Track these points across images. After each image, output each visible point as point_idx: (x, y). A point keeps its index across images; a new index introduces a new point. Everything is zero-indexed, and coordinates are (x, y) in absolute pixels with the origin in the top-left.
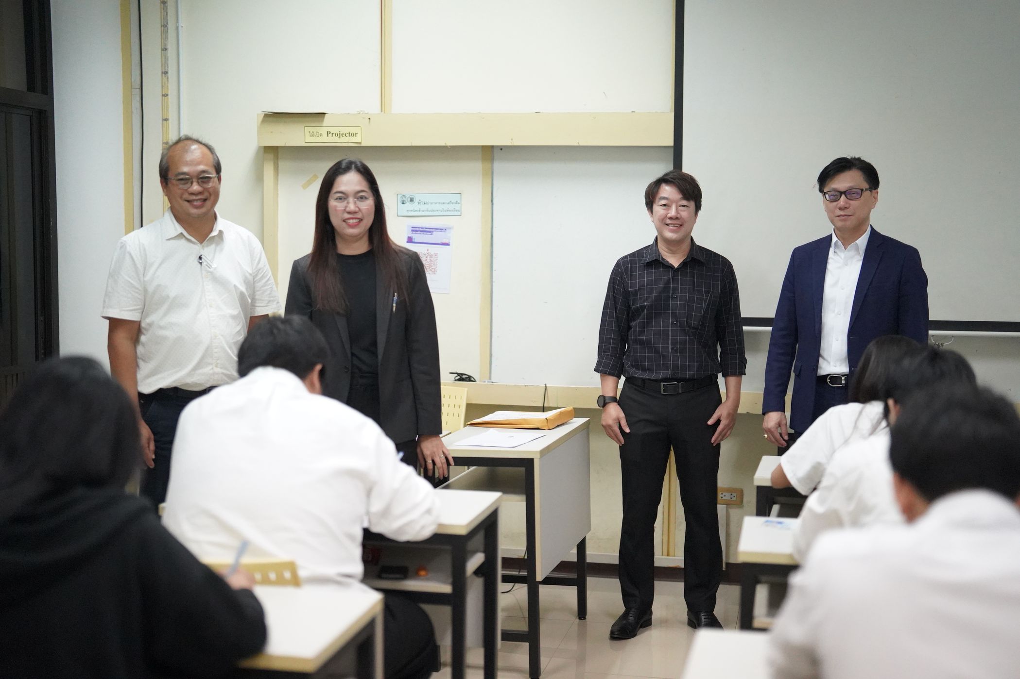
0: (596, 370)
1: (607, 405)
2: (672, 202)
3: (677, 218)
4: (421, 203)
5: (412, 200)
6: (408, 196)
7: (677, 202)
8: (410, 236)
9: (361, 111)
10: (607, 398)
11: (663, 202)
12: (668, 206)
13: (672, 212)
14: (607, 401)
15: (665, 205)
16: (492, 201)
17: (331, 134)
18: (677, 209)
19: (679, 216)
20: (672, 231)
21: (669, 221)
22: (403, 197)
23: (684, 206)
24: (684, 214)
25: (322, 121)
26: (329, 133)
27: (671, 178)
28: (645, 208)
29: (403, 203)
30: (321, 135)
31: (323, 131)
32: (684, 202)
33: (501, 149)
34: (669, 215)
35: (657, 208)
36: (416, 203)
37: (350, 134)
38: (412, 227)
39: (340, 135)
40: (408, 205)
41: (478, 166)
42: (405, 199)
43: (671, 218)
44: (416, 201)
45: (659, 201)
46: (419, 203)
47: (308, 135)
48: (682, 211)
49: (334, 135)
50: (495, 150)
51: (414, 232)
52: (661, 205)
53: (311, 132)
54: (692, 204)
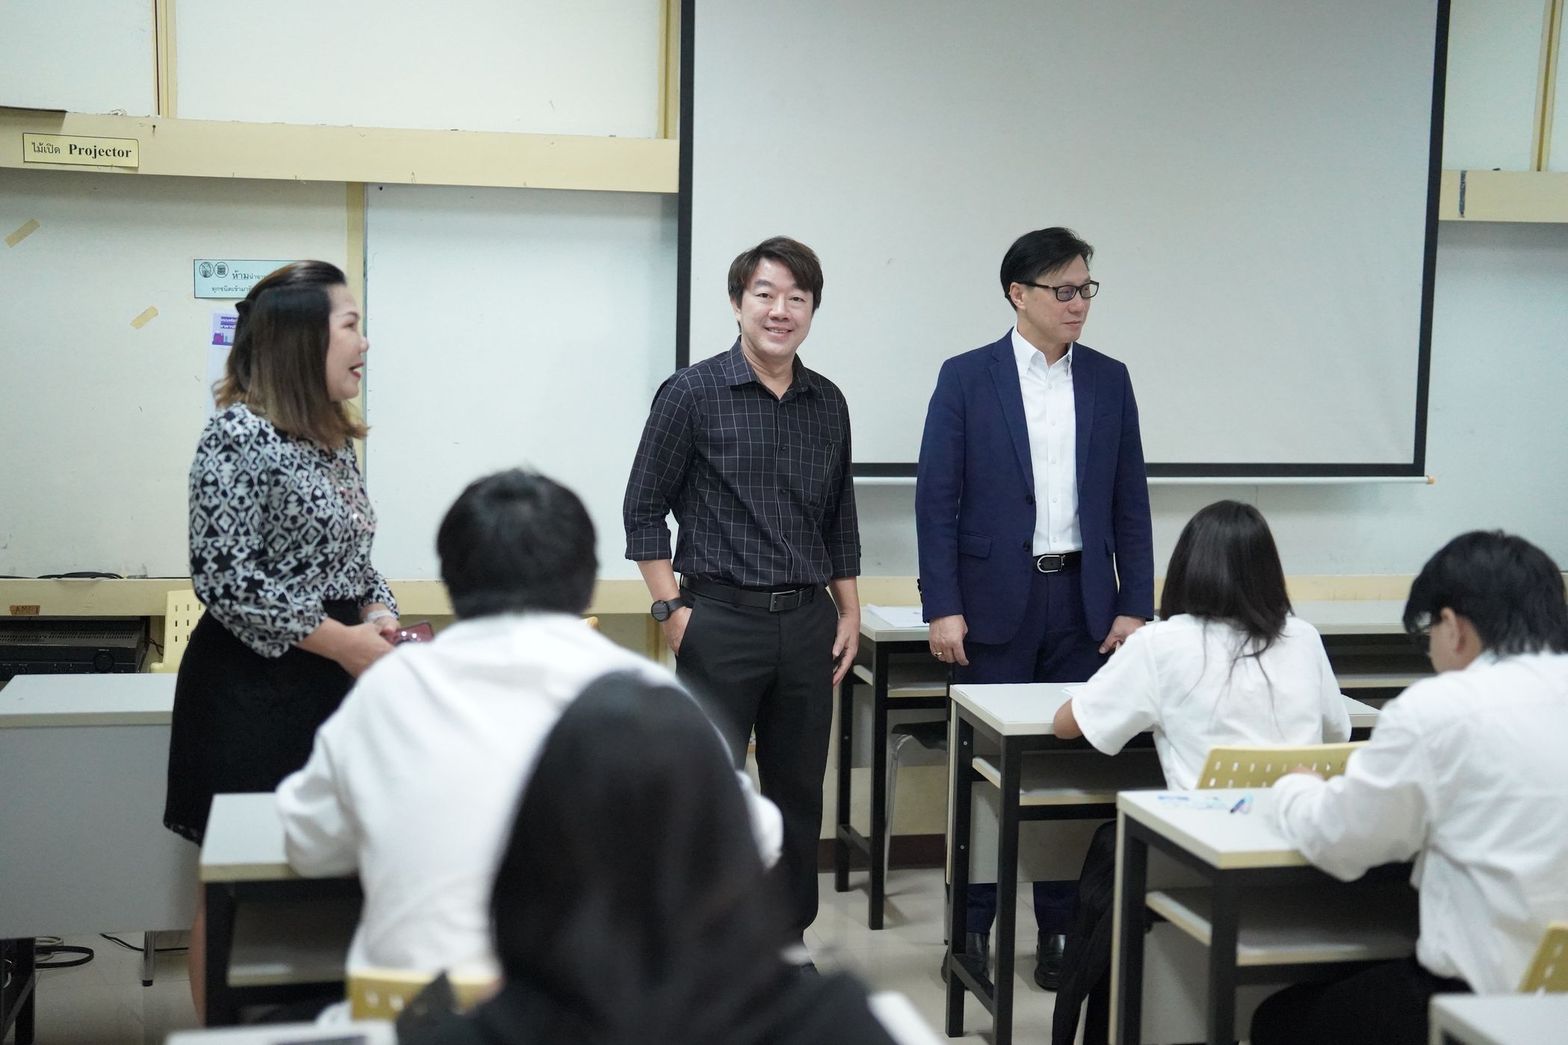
0: (628, 557)
1: (673, 616)
2: (779, 291)
3: (786, 319)
4: (239, 276)
5: (221, 271)
6: (214, 263)
7: (786, 291)
8: (218, 332)
9: (119, 110)
10: (670, 604)
11: (763, 289)
12: (771, 297)
13: (778, 308)
14: (673, 607)
15: (764, 295)
16: (365, 275)
17: (78, 150)
18: (785, 305)
19: (788, 315)
20: (775, 340)
21: (771, 324)
22: (206, 265)
23: (796, 299)
24: (798, 312)
25: (60, 125)
26: (73, 147)
27: (779, 250)
28: (728, 297)
29: (205, 276)
30: (57, 150)
31: (63, 143)
32: (798, 293)
33: (381, 189)
34: (773, 313)
35: (749, 298)
36: (230, 276)
37: (116, 152)
38: (222, 318)
39: (96, 153)
40: (215, 280)
41: (340, 215)
42: (209, 269)
43: (775, 319)
44: (230, 272)
45: (755, 288)
46: (235, 276)
47: (29, 148)
48: (793, 307)
49: (83, 152)
50: (370, 189)
51: (226, 326)
52: (759, 295)
53: (37, 145)
54: (809, 297)
